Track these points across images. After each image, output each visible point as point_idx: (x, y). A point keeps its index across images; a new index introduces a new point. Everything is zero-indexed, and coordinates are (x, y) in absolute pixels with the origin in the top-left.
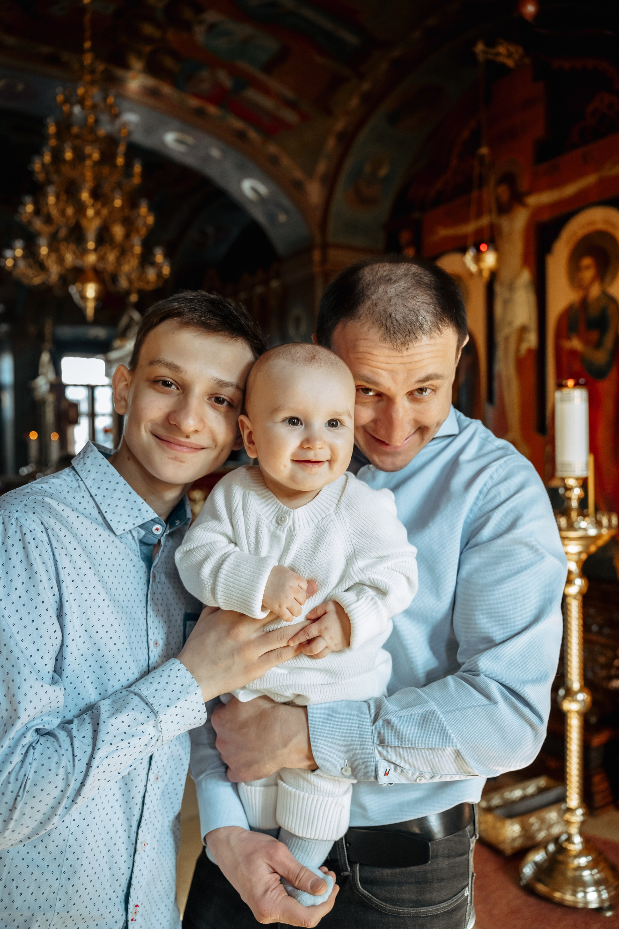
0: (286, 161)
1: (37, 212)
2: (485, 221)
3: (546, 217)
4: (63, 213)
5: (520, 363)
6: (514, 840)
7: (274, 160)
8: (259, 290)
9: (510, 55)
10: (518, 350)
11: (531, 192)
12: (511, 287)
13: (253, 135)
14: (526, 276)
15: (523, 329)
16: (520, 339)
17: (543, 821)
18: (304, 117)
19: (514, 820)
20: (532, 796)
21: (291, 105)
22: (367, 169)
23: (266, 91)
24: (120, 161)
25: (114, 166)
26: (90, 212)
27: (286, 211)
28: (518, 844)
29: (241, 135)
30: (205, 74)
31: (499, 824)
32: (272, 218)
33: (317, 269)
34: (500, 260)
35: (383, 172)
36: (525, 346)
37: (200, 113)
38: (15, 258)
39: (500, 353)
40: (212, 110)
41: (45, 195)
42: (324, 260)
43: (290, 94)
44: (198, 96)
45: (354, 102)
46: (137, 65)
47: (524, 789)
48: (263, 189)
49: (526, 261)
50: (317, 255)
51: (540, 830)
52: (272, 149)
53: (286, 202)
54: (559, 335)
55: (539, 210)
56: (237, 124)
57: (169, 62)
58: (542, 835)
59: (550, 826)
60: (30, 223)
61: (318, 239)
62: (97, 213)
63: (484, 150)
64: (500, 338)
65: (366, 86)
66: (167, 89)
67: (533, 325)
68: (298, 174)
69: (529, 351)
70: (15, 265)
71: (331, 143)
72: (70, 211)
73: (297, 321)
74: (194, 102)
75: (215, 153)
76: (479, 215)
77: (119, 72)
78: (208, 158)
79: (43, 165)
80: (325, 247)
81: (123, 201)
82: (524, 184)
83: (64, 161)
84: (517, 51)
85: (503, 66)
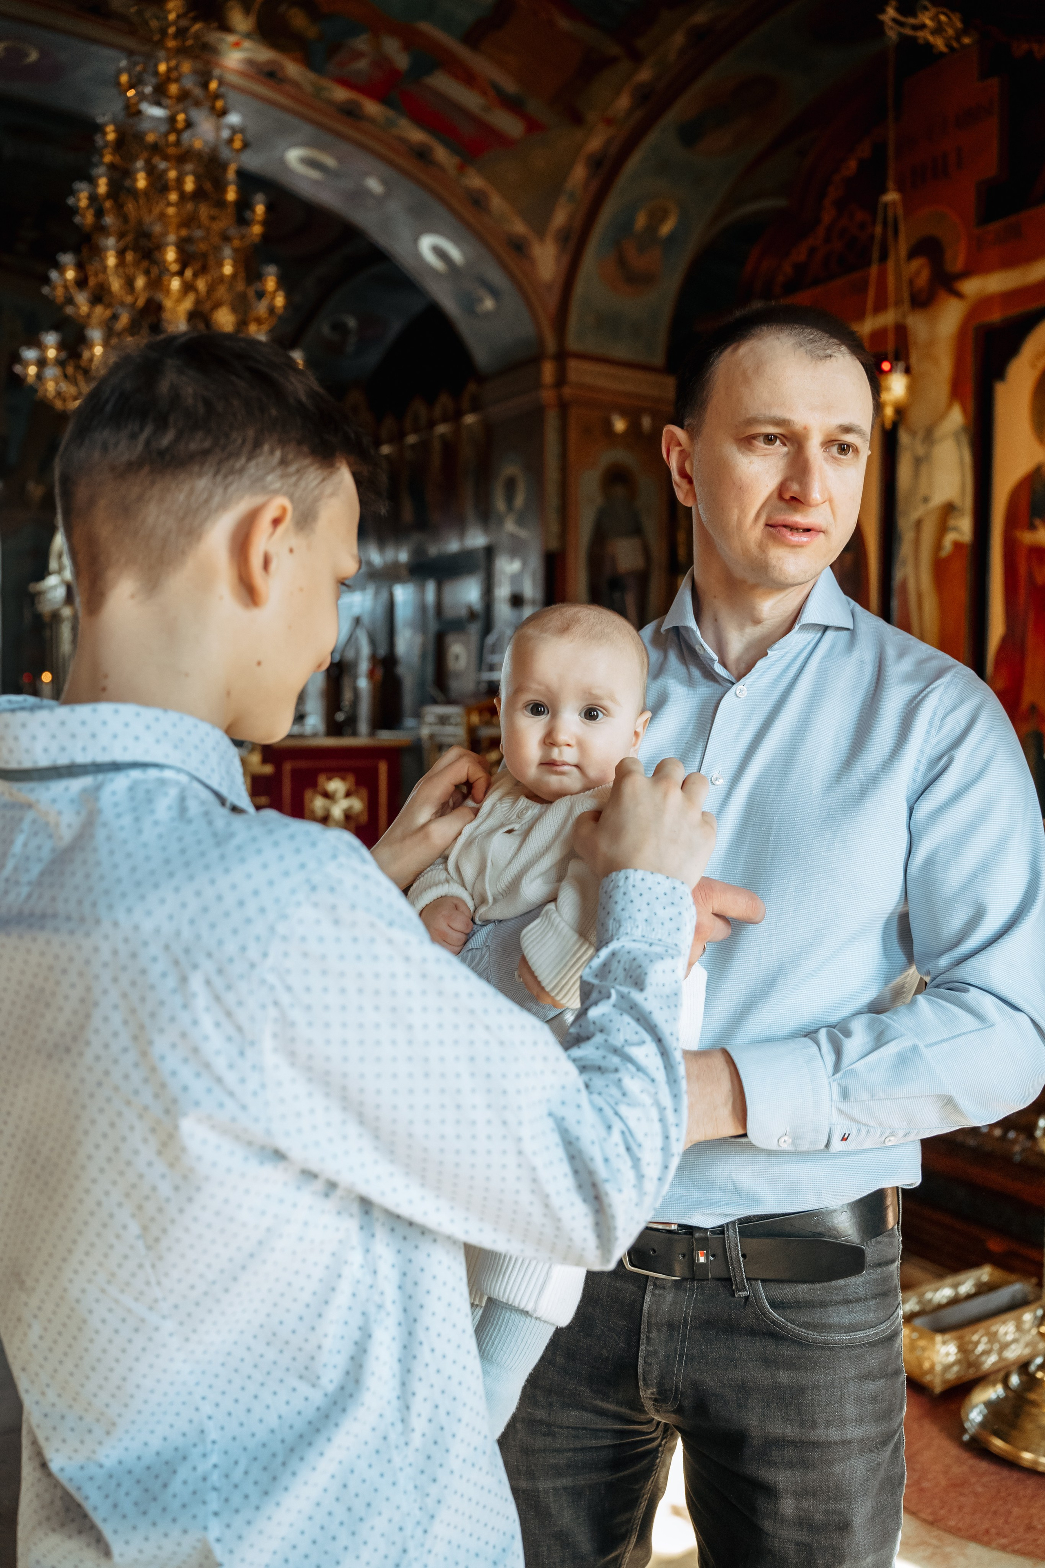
0: (497, 202)
1: (81, 283)
2: (888, 318)
3: (996, 316)
4: (129, 283)
5: (940, 567)
6: (947, 1368)
7: (478, 201)
8: (442, 429)
9: (939, 30)
10: (938, 545)
11: (967, 273)
12: (929, 436)
13: (441, 154)
14: (956, 418)
15: (949, 509)
16: (943, 528)
17: (993, 1337)
18: (533, 126)
19: (947, 1336)
20: (969, 1297)
21: (513, 105)
22: (641, 221)
23: (469, 78)
24: (231, 195)
25: (221, 203)
26: (175, 284)
27: (495, 293)
28: (952, 1374)
29: (422, 155)
30: (361, 43)
31: (922, 1343)
32: (470, 305)
33: (548, 396)
34: (912, 389)
35: (666, 228)
36: (949, 539)
37: (350, 112)
38: (42, 363)
39: (905, 549)
40: (372, 108)
41: (98, 252)
42: (561, 380)
43: (510, 86)
44: (345, 82)
45: (624, 102)
46: (240, 21)
47: (955, 1286)
48: (455, 253)
49: (956, 392)
50: (548, 371)
51: (987, 1353)
52: (475, 181)
53: (496, 276)
54: (1012, 522)
55: (985, 302)
56: (417, 135)
57: (298, 20)
58: (991, 1361)
59: (1005, 1346)
60: (70, 300)
61: (551, 345)
62: (188, 287)
63: (892, 196)
64: (905, 525)
65: (644, 75)
66: (292, 69)
67: (968, 503)
68: (519, 227)
69: (957, 545)
70: (39, 376)
71: (579, 173)
72: (140, 282)
73: (511, 486)
74: (341, 94)
75: (374, 185)
76: (880, 307)
77: (214, 37)
78: (360, 194)
79: (93, 198)
80: (562, 356)
81: (234, 266)
82: (956, 260)
83: (133, 192)
84: (953, 22)
85: (929, 46)
